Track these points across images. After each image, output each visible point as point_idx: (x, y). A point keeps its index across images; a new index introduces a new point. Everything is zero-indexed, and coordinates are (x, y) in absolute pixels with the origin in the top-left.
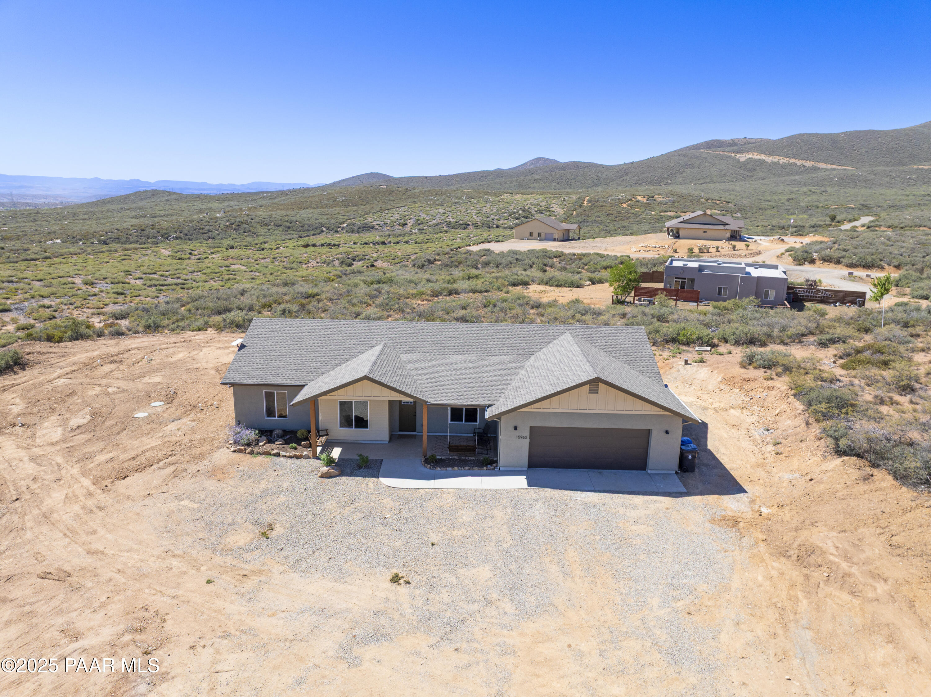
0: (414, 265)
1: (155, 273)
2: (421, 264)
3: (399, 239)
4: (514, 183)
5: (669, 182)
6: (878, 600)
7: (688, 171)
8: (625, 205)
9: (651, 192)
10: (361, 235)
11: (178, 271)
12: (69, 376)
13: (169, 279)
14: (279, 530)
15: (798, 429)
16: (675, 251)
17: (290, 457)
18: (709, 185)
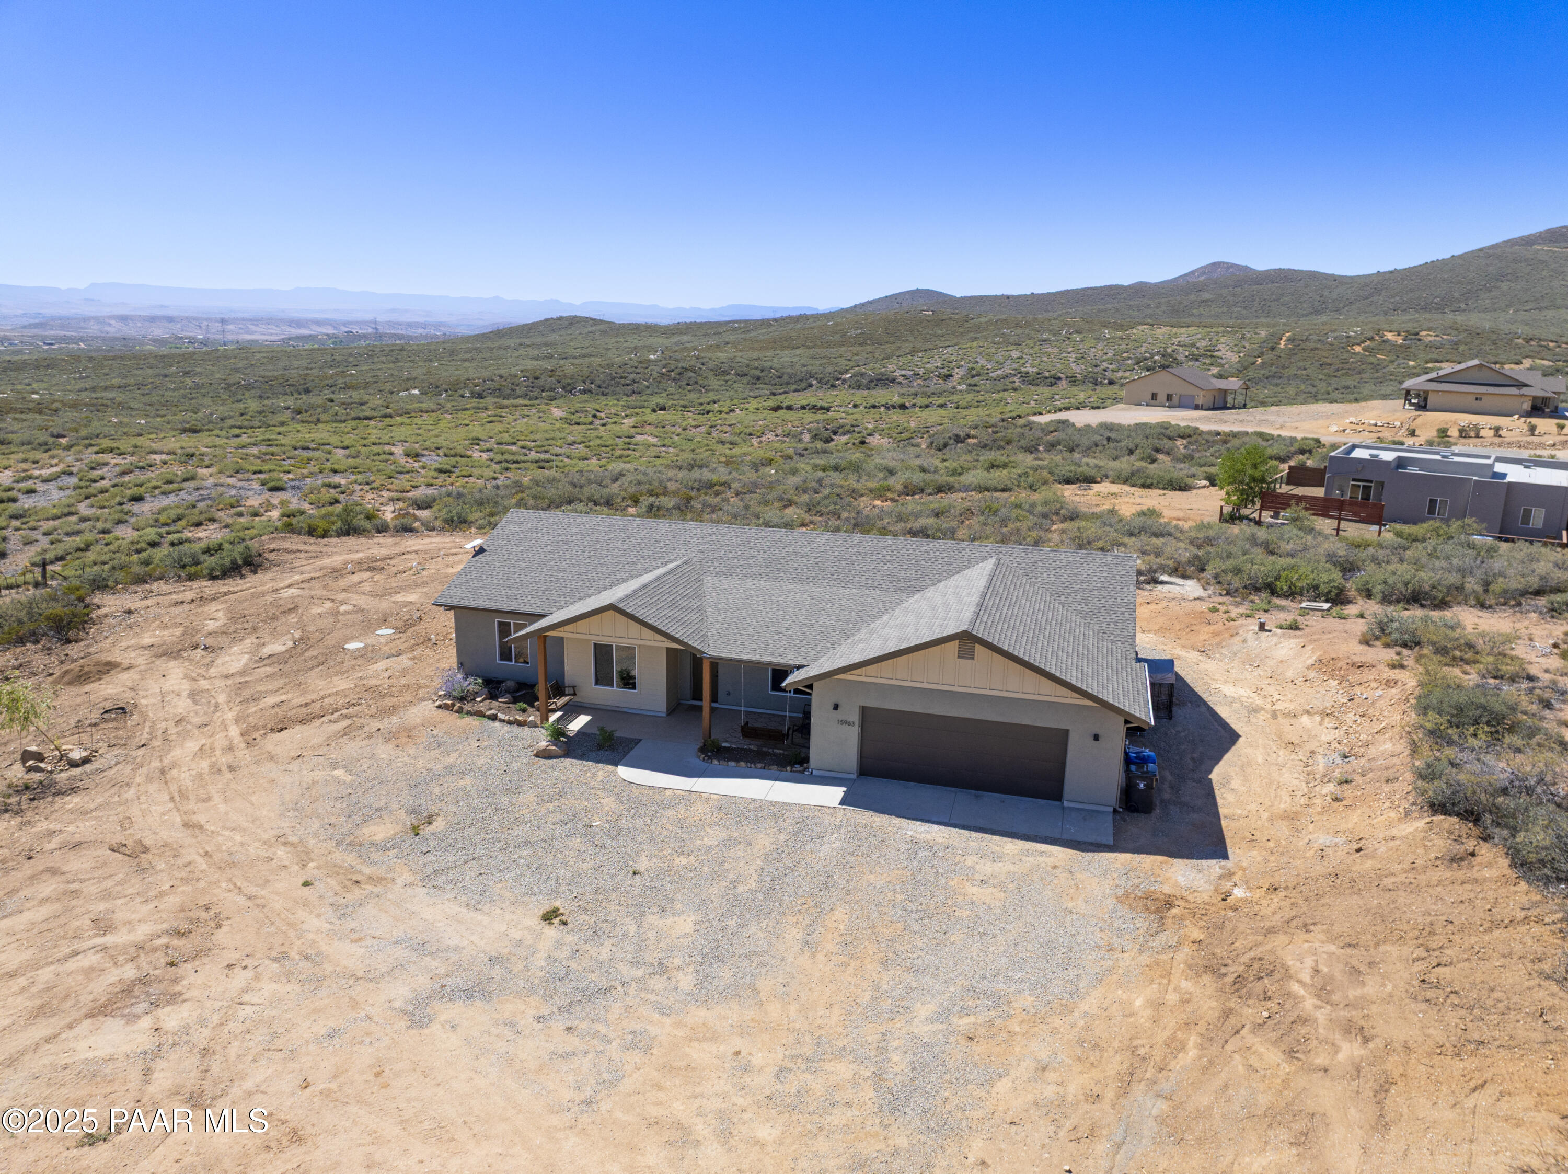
0: (932, 443)
1: (514, 444)
2: (942, 442)
3: (931, 400)
4: (1164, 308)
5: (1463, 306)
6: (1326, 1071)
7: (1504, 286)
8: (1358, 349)
9: (1415, 325)
10: (873, 392)
11: (550, 442)
12: (303, 586)
13: (533, 453)
14: (439, 824)
15: (1395, 760)
16: (1412, 433)
17: (510, 723)
18: (1545, 312)
